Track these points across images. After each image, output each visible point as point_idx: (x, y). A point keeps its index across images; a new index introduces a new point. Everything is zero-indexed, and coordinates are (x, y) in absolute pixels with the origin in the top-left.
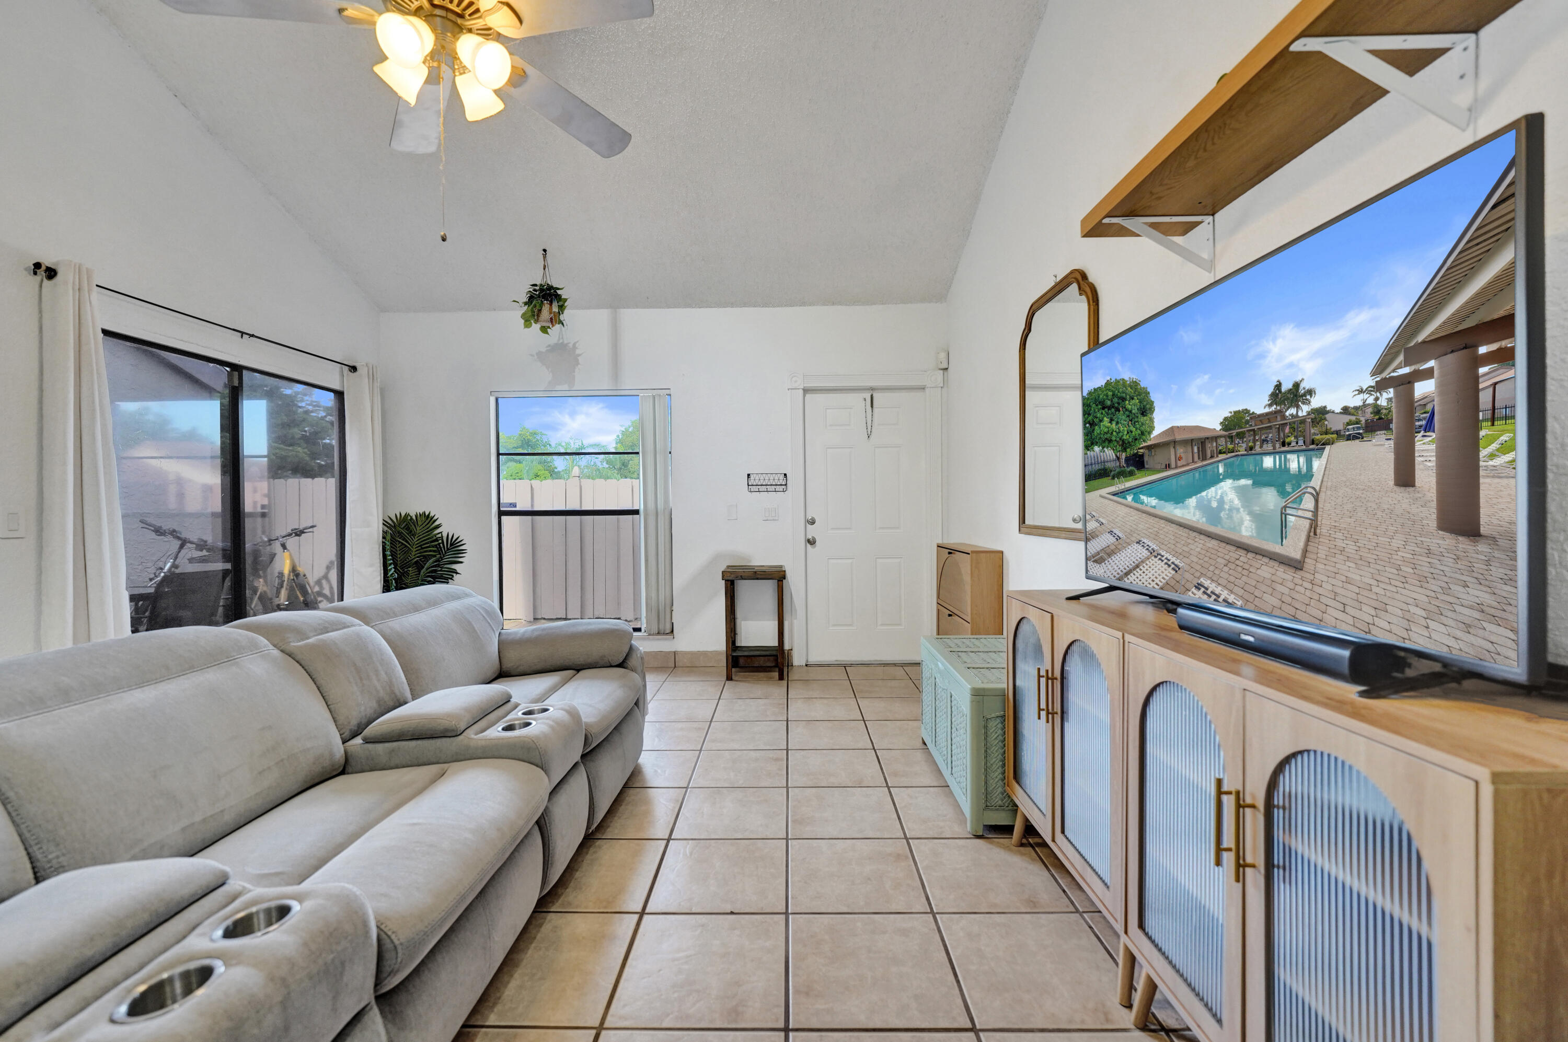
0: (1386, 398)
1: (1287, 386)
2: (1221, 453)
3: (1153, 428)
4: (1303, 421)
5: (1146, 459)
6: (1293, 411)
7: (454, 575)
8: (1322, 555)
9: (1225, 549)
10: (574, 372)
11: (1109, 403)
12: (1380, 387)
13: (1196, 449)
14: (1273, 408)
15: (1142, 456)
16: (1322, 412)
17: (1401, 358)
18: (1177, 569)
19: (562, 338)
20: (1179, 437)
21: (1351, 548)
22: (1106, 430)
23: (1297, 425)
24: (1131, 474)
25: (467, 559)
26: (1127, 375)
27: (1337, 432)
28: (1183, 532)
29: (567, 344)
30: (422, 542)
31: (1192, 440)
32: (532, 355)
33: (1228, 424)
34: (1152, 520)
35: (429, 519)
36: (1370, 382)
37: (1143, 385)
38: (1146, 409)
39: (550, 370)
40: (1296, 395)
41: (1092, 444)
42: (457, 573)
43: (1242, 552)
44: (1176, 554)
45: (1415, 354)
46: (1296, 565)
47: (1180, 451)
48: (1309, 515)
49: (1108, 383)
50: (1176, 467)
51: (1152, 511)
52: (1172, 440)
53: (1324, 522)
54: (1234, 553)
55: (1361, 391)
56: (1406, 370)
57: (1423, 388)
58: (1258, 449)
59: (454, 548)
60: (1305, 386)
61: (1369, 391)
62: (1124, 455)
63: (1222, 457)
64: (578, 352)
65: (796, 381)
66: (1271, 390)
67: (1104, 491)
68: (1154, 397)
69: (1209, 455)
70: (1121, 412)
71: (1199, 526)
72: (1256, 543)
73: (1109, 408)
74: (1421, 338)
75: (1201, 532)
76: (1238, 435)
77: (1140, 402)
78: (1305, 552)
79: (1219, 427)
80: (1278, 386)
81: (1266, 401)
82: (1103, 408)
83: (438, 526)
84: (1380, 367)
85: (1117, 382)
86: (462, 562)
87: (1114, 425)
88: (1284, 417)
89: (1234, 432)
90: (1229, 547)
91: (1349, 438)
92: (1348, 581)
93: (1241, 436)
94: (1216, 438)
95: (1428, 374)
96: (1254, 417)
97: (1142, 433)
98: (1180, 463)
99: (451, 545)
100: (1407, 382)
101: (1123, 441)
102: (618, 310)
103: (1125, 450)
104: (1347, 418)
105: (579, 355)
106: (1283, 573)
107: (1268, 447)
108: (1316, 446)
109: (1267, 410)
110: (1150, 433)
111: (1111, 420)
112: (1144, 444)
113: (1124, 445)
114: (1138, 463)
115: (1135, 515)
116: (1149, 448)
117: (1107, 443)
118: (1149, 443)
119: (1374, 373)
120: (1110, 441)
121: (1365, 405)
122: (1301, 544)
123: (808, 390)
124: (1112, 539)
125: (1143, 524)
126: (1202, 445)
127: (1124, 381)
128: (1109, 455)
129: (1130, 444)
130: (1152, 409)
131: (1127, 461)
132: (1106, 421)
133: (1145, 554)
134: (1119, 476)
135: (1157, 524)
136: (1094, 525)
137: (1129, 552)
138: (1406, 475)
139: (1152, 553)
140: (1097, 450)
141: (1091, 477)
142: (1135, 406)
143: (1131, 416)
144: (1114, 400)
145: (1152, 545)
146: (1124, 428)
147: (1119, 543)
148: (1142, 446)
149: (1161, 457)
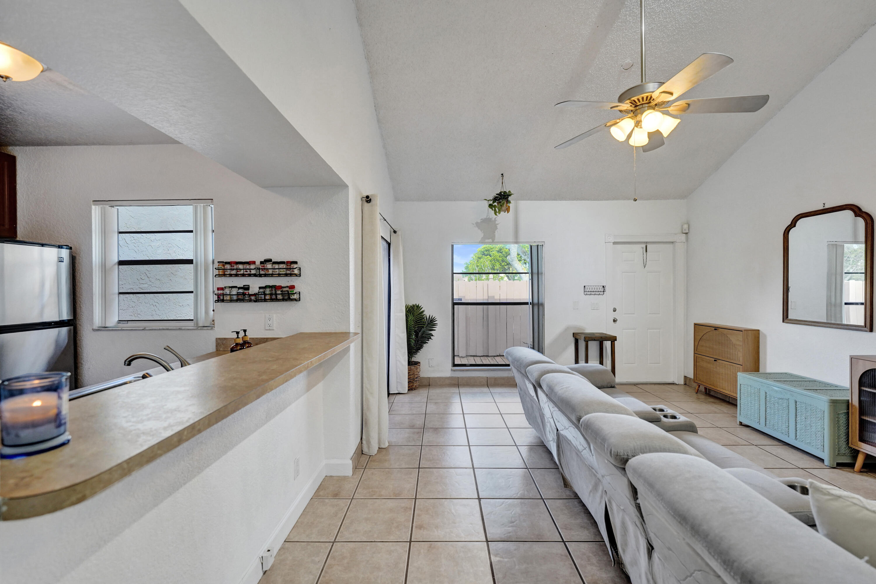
7: (431, 336)
10: (495, 233)
19: (489, 215)
25: (437, 328)
29: (491, 219)
30: (416, 319)
32: (473, 224)
35: (419, 308)
39: (482, 231)
42: (432, 335)
59: (431, 323)
64: (497, 222)
65: (610, 239)
83: (423, 312)
86: (435, 330)
99: (431, 321)
102: (518, 201)
105: (498, 224)
123: (615, 243)
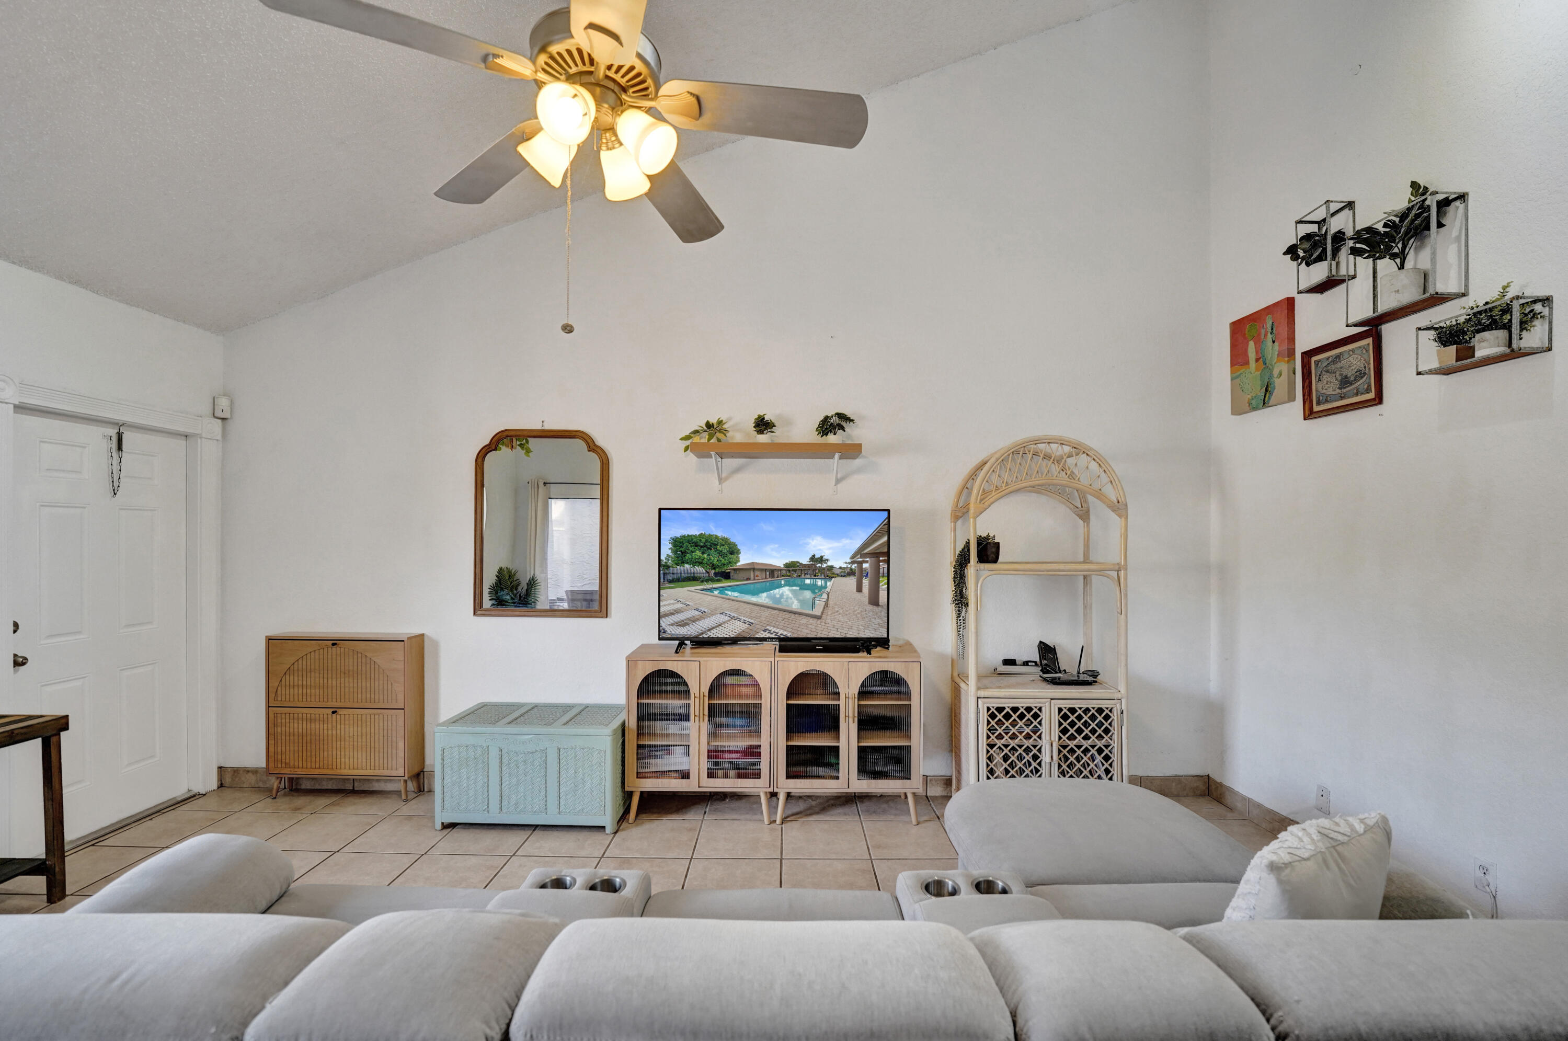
0: (854, 566)
1: (817, 556)
2: (783, 576)
3: (739, 561)
4: (824, 569)
5: (731, 575)
6: (820, 565)
8: (829, 613)
9: (782, 613)
11: (702, 544)
12: (853, 563)
13: (768, 573)
14: (811, 563)
15: (729, 573)
16: (831, 568)
17: (859, 556)
18: (750, 624)
20: (756, 567)
21: (840, 610)
22: (697, 557)
23: (821, 570)
24: (718, 581)
26: (720, 533)
27: (837, 574)
28: (755, 607)
31: (766, 569)
33: (787, 565)
34: (734, 603)
36: (849, 561)
37: (732, 540)
38: (734, 551)
40: (821, 560)
41: (683, 563)
43: (792, 615)
44: (751, 618)
45: (863, 556)
46: (819, 618)
47: (757, 573)
48: (825, 600)
49: (701, 534)
50: (754, 580)
51: (734, 598)
52: (751, 568)
53: (831, 603)
54: (787, 615)
55: (846, 563)
56: (861, 560)
57: (865, 565)
58: (803, 576)
60: (824, 558)
61: (849, 563)
62: (713, 571)
63: (783, 578)
66: (811, 556)
67: (691, 589)
68: (739, 547)
69: (776, 576)
70: (713, 550)
71: (768, 605)
72: (799, 611)
73: (702, 547)
74: (865, 551)
75: (768, 607)
76: (793, 570)
77: (730, 548)
78: (822, 613)
79: (782, 566)
80: (814, 556)
81: (808, 560)
82: (696, 546)
84: (853, 557)
85: (710, 536)
87: (705, 556)
88: (816, 567)
89: (791, 569)
90: (785, 613)
91: (841, 576)
92: (839, 621)
93: (795, 571)
94: (781, 570)
95: (867, 562)
96: (801, 564)
97: (730, 562)
98: (756, 578)
100: (860, 563)
101: (713, 565)
103: (715, 569)
104: (841, 570)
106: (814, 621)
107: (809, 576)
108: (829, 578)
109: (808, 563)
110: (736, 563)
111: (703, 553)
112: (730, 568)
113: (714, 567)
114: (726, 576)
115: (720, 601)
116: (735, 570)
117: (698, 564)
118: (735, 567)
119: (851, 558)
120: (700, 563)
121: (847, 567)
122: (821, 610)
124: (697, 613)
125: (726, 605)
126: (772, 572)
127: (716, 537)
128: (699, 570)
129: (719, 567)
130: (738, 552)
131: (716, 574)
132: (698, 553)
133: (727, 618)
134: (707, 581)
135: (737, 604)
136: (679, 606)
137: (713, 618)
138: (859, 589)
139: (733, 618)
140: (687, 566)
141: (678, 580)
142: (725, 549)
143: (720, 553)
144: (707, 544)
145: (733, 614)
146: (714, 558)
147: (704, 615)
148: (728, 569)
149: (743, 575)
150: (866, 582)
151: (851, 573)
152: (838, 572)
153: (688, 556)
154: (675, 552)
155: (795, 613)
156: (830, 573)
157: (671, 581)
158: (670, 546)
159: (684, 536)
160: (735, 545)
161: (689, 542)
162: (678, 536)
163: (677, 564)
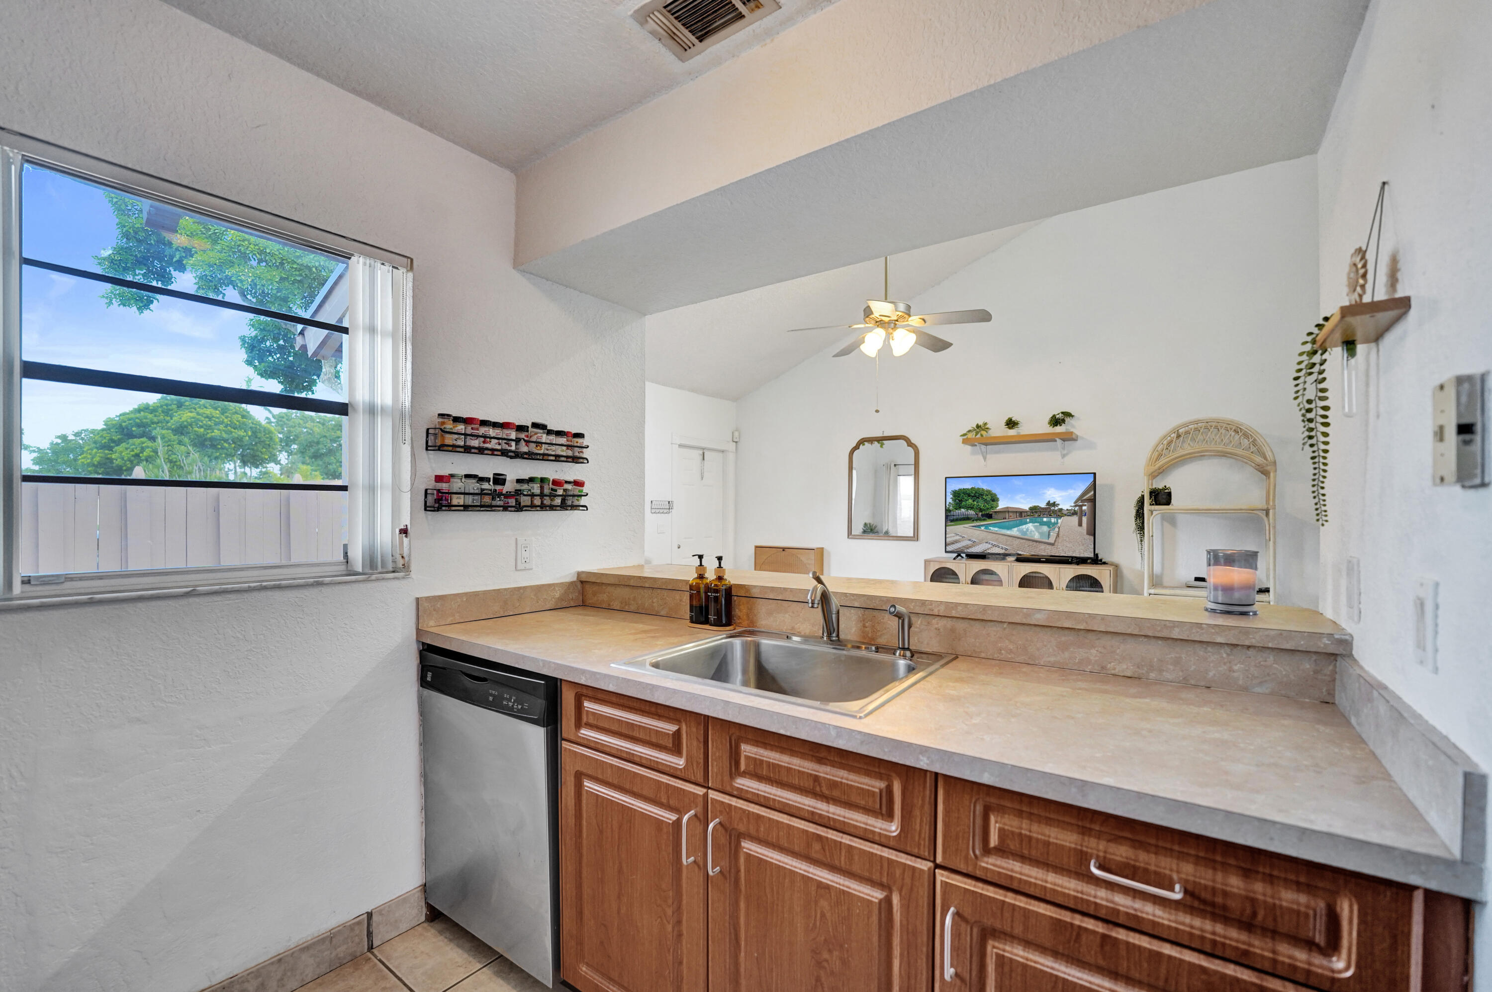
0: (1077, 508)
1: (1051, 502)
3: (998, 506)
4: (1056, 511)
5: (993, 515)
6: (1053, 508)
8: (1060, 540)
9: (1026, 541)
12: (1076, 506)
13: (1018, 514)
14: (1048, 506)
15: (991, 514)
16: (1061, 509)
17: (1080, 502)
18: (1006, 549)
20: (1010, 510)
21: (1067, 538)
22: (969, 504)
23: (1054, 512)
24: (984, 520)
27: (1065, 514)
28: (1009, 538)
31: (1017, 512)
33: (1031, 509)
34: (995, 535)
36: (1073, 505)
37: (994, 492)
38: (995, 499)
40: (1054, 504)
41: (960, 508)
43: (1034, 542)
44: (1006, 545)
45: (1083, 501)
46: (1053, 544)
47: (1011, 514)
48: (1057, 532)
49: (972, 488)
50: (1008, 519)
51: (995, 532)
52: (1007, 511)
53: (1061, 534)
54: (1031, 543)
55: (1071, 506)
56: (1081, 504)
57: (1084, 508)
58: (1042, 516)
60: (1057, 503)
62: (980, 513)
63: (1028, 517)
65: (675, 440)
66: (1047, 502)
67: (966, 526)
68: (998, 496)
69: (1023, 516)
70: (980, 499)
73: (973, 497)
74: (1084, 499)
75: (1018, 538)
77: (992, 497)
78: (1055, 540)
79: (1027, 509)
80: (1049, 502)
81: (1045, 504)
82: (970, 496)
84: (1075, 502)
85: (978, 489)
87: (975, 503)
88: (1051, 509)
89: (1034, 511)
90: (1029, 541)
91: (1068, 515)
92: (1065, 545)
93: (1036, 512)
94: (1026, 512)
95: (1085, 506)
96: (1041, 508)
97: (992, 507)
98: (1010, 518)
100: (1081, 506)
104: (1068, 511)
106: (1049, 546)
107: (1046, 516)
108: (1060, 517)
109: (1045, 507)
110: (996, 508)
111: (973, 501)
113: (981, 510)
114: (990, 516)
115: (985, 532)
116: (995, 512)
117: (970, 508)
118: (995, 510)
120: (972, 508)
121: (1072, 509)
123: (680, 446)
124: (970, 542)
125: (990, 536)
126: (1021, 513)
127: (983, 489)
128: (971, 512)
129: (984, 510)
130: (998, 500)
131: (982, 515)
132: (970, 501)
133: (990, 546)
134: (976, 520)
135: (997, 536)
136: (958, 538)
137: (981, 546)
138: (1080, 524)
139: (994, 545)
140: (963, 510)
141: (957, 520)
142: (988, 498)
143: (985, 501)
144: (976, 494)
145: (994, 543)
146: (982, 505)
147: (974, 544)
148: (991, 511)
149: (1001, 515)
150: (1084, 519)
151: (1074, 513)
152: (1065, 512)
153: (964, 503)
154: (954, 500)
155: (1036, 541)
156: (1060, 514)
157: (952, 521)
158: (951, 496)
159: (960, 490)
160: (995, 495)
161: (964, 493)
162: (957, 489)
163: (956, 509)
